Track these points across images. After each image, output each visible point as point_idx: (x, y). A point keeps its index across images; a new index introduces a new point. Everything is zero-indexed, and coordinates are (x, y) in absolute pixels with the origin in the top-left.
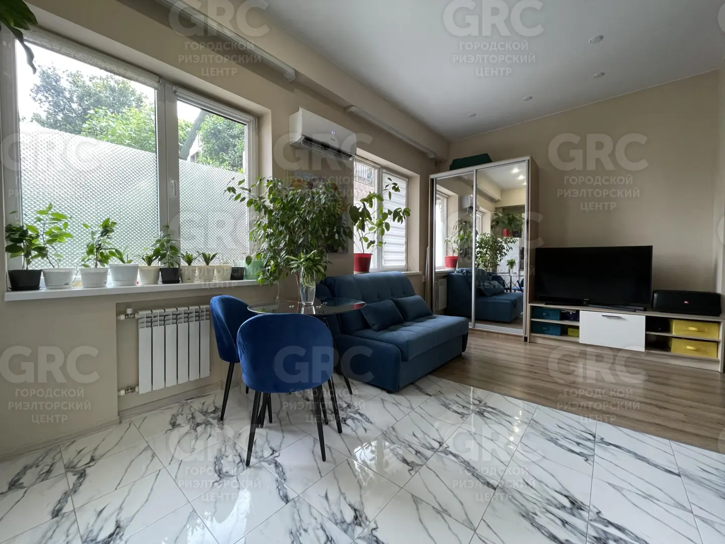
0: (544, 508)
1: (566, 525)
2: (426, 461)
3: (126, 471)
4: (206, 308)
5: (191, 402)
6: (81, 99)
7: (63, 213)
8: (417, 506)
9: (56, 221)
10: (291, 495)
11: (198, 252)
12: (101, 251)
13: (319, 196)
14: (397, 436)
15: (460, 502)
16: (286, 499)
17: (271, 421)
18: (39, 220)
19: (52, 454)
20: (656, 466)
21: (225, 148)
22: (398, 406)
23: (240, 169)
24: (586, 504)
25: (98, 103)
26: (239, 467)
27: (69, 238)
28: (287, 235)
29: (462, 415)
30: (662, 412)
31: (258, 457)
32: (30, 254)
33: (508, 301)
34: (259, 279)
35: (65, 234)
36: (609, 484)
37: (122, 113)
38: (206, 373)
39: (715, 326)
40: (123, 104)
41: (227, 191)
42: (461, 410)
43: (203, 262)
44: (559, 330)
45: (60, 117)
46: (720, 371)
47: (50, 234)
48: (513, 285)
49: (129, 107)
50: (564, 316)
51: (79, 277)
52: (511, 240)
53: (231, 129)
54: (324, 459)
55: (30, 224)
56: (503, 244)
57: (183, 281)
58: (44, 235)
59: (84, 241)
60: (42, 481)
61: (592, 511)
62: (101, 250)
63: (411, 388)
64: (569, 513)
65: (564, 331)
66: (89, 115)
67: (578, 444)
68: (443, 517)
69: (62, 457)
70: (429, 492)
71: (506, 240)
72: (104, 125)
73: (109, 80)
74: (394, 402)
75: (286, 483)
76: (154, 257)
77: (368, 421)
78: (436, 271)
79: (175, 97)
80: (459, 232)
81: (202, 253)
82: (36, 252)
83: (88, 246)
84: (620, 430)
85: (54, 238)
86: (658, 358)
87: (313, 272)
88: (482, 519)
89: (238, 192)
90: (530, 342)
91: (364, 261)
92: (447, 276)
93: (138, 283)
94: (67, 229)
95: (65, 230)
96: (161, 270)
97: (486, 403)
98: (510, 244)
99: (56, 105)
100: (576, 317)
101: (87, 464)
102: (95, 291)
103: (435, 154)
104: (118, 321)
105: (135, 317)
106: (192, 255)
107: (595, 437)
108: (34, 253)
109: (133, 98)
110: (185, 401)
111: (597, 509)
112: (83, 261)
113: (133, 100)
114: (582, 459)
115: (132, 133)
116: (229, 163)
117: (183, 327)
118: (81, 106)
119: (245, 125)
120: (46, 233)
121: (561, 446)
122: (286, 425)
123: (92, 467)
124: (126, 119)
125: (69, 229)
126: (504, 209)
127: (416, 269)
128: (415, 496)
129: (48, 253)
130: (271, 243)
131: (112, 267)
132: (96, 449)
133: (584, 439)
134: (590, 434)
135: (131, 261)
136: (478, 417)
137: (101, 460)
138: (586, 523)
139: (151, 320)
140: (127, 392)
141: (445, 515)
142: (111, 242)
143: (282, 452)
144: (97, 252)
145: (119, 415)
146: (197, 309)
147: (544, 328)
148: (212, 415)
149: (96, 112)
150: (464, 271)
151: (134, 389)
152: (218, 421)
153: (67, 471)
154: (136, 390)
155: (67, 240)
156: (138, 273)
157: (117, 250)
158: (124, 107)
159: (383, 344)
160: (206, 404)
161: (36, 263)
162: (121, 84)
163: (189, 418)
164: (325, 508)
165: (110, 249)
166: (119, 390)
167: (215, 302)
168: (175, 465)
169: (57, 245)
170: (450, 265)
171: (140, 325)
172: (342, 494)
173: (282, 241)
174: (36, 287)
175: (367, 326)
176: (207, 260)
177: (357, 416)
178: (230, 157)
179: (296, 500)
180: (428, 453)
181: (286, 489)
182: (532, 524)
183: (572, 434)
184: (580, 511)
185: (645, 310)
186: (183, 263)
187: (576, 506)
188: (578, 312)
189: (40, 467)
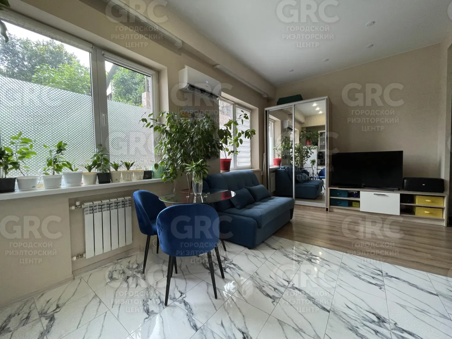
0: (362, 323)
1: (378, 334)
2: (281, 295)
3: (83, 314)
4: (129, 199)
5: (121, 262)
6: (30, 59)
7: (29, 138)
8: (282, 327)
9: (24, 144)
10: (199, 325)
11: (122, 162)
12: (57, 164)
13: (204, 123)
14: (260, 278)
15: (309, 323)
16: (195, 328)
17: (176, 273)
18: (13, 143)
19: (29, 304)
20: (422, 290)
21: (130, 91)
22: (256, 258)
23: (140, 105)
24: (387, 318)
25: (43, 61)
26: (160, 307)
27: (34, 155)
28: (182, 150)
29: (298, 262)
30: (418, 254)
31: (172, 298)
32: (8, 167)
33: (314, 186)
34: (163, 178)
35: (32, 152)
36: (398, 304)
37: (58, 68)
38: (129, 242)
39: (441, 199)
40: (59, 62)
41: (141, 121)
42: (297, 259)
43: (125, 168)
44: (347, 204)
45: (16, 70)
46: (444, 225)
47: (21, 153)
48: (314, 175)
49: (63, 64)
50: (350, 194)
51: (42, 181)
52: (313, 148)
53: (133, 78)
54: (216, 297)
55: (6, 146)
56: (308, 150)
57: (113, 181)
58: (17, 154)
59: (45, 156)
60: (24, 325)
61: (391, 323)
62: (57, 162)
63: (263, 245)
64: (377, 325)
65: (350, 204)
66: (36, 69)
67: (373, 278)
68: (300, 334)
69: (36, 306)
70: (289, 317)
71: (310, 147)
72: (47, 76)
73: (49, 46)
74: (255, 255)
75: (194, 316)
76: (93, 166)
77: (240, 269)
78: (270, 168)
79: (103, 58)
80: (282, 143)
81: (125, 163)
82: (11, 166)
83: (48, 160)
84: (396, 267)
85: (23, 155)
86: (408, 219)
87: (201, 174)
88: (325, 334)
89: (148, 122)
90: (330, 211)
91: (226, 164)
92: (275, 171)
93: (82, 184)
94: (32, 149)
95: (31, 149)
96: (98, 174)
97: (312, 253)
98: (312, 150)
99: (13, 62)
100: (358, 195)
101: (54, 311)
102: (54, 191)
103: (268, 94)
104: (71, 211)
105: (81, 207)
106: (118, 164)
107: (382, 273)
108: (10, 166)
109: (65, 58)
110: (117, 261)
111: (394, 321)
112: (44, 171)
113: (66, 60)
114: (377, 288)
115: (66, 81)
116: (133, 101)
117: (114, 212)
118: (30, 63)
119: (150, 77)
120: (17, 152)
121: (363, 280)
122: (187, 275)
123: (58, 313)
124: (62, 72)
125: (34, 149)
126: (307, 128)
127: (257, 167)
128: (280, 320)
129: (20, 166)
130: (170, 154)
131: (65, 174)
132: (59, 299)
133: (375, 274)
134: (379, 271)
135: (77, 169)
136: (308, 262)
137: (64, 307)
138: (390, 332)
139: (93, 208)
140: (77, 258)
141: (301, 332)
142: (63, 157)
143: (187, 294)
144: (54, 164)
145: (73, 273)
146: (123, 200)
147: (338, 202)
148: (136, 270)
149: (41, 67)
150: (286, 168)
151: (83, 255)
152: (141, 274)
153: (41, 317)
154: (84, 256)
155: (32, 156)
156: (83, 177)
157: (67, 163)
158: (60, 64)
159: (245, 218)
160: (131, 262)
161: (11, 173)
162: (57, 49)
163: (121, 273)
164: (222, 332)
165: (63, 162)
166: (72, 257)
167: (136, 194)
168: (116, 308)
169: (26, 160)
170: (277, 164)
171: (85, 213)
172: (232, 322)
173: (179, 154)
174: (13, 190)
175: (233, 206)
176: (128, 166)
177: (232, 266)
178: (133, 97)
179: (202, 328)
180: (282, 289)
181: (195, 321)
182: (357, 335)
183: (368, 271)
184: (384, 324)
185: (399, 190)
186: (112, 169)
187: (381, 320)
188: (359, 192)
189: (20, 315)
